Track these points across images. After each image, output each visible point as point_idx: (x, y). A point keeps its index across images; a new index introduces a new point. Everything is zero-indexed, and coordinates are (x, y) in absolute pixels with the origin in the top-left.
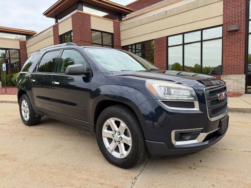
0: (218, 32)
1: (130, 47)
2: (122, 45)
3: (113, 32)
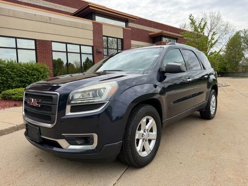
0: (89, 50)
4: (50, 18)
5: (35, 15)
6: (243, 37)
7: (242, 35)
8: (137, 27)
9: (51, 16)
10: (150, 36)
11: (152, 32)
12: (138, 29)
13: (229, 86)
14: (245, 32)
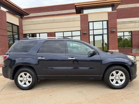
1: (29, 35)
2: (24, 33)
3: (18, 25)
4: (54, 20)
5: (47, 20)
9: (54, 19)
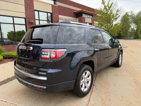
6: (130, 16)
7: (130, 14)
8: (65, 6)
10: (74, 13)
11: (75, 10)
12: (66, 7)
13: (128, 47)
14: (132, 13)
